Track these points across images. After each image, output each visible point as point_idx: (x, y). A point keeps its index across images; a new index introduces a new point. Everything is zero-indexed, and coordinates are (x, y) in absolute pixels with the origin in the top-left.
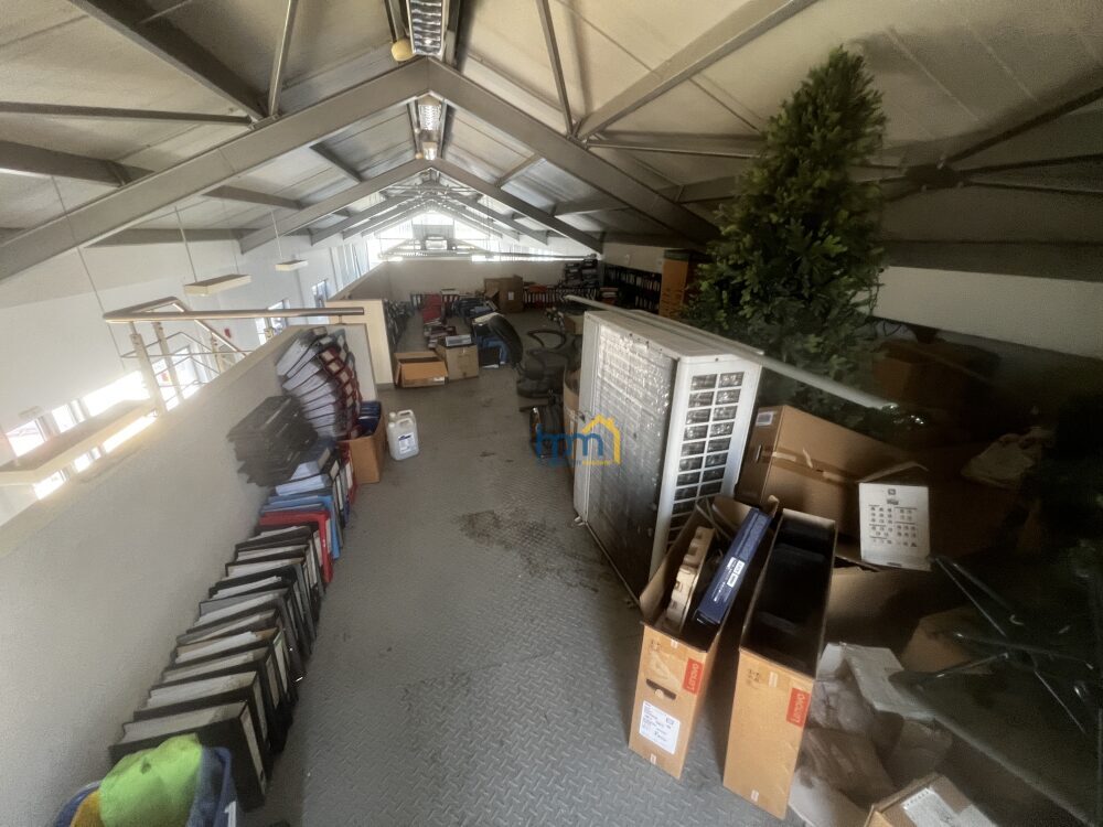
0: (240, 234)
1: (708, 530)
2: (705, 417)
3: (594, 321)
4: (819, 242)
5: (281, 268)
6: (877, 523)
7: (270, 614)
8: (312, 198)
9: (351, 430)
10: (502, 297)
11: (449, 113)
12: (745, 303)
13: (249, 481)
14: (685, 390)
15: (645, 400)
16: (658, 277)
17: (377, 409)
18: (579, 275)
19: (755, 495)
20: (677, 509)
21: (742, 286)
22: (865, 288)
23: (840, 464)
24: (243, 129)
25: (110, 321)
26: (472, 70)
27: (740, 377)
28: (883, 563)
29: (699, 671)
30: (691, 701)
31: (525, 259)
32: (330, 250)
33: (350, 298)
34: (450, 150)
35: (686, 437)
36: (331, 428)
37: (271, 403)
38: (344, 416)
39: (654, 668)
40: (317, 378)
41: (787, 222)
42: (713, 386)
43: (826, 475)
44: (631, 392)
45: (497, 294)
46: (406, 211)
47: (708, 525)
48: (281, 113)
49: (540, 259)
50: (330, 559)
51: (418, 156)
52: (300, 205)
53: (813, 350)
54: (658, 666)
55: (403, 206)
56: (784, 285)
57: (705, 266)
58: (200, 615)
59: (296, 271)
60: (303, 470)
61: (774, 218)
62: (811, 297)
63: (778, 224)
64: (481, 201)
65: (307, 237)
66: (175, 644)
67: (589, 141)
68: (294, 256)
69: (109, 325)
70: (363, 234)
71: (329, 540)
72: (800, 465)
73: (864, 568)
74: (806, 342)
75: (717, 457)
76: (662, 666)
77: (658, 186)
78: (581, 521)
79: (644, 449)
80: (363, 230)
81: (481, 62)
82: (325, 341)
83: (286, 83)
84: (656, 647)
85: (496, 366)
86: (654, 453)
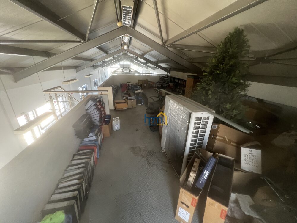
0: (76, 68)
1: (198, 160)
2: (198, 128)
3: (168, 98)
4: (231, 79)
5: (86, 77)
6: (246, 159)
7: (82, 175)
8: (95, 58)
9: (103, 123)
10: (143, 85)
11: (131, 39)
12: (210, 94)
13: (77, 138)
14: (193, 121)
15: (182, 122)
16: (185, 81)
17: (110, 117)
18: (163, 79)
19: (211, 148)
20: (190, 152)
21: (209, 90)
22: (244, 91)
23: (235, 141)
24: (79, 44)
25: (44, 93)
26: (137, 28)
27: (208, 118)
28: (248, 170)
29: (195, 201)
30: (193, 209)
31: (149, 75)
32: (98, 71)
33: (104, 86)
34: (131, 46)
35: (193, 133)
36: (98, 122)
37: (84, 116)
38: (102, 119)
39: (183, 199)
40: (95, 110)
41: (222, 73)
42: (201, 120)
43: (232, 143)
44: (178, 119)
45: (142, 84)
46: (118, 61)
47: (198, 158)
48: (89, 39)
49: (153, 75)
50: (97, 159)
51: (122, 48)
52: (91, 60)
53: (228, 108)
54: (184, 198)
55: (117, 60)
56: (221, 90)
57: (199, 83)
58: (64, 174)
59: (90, 77)
60: (91, 135)
61: (218, 72)
62: (228, 93)
63: (219, 74)
64: (138, 59)
65: (93, 68)
66: (57, 182)
67: (168, 46)
68: (89, 73)
69: (44, 94)
70: (107, 67)
71: (97, 154)
72: (224, 141)
73: (242, 172)
74: (227, 106)
75: (201, 138)
76: (185, 198)
77: (185, 58)
78: (163, 150)
79: (181, 135)
80: (107, 66)
81: (140, 26)
82: (98, 100)
83: (90, 32)
84: (184, 193)
85: (141, 105)
86: (184, 136)
